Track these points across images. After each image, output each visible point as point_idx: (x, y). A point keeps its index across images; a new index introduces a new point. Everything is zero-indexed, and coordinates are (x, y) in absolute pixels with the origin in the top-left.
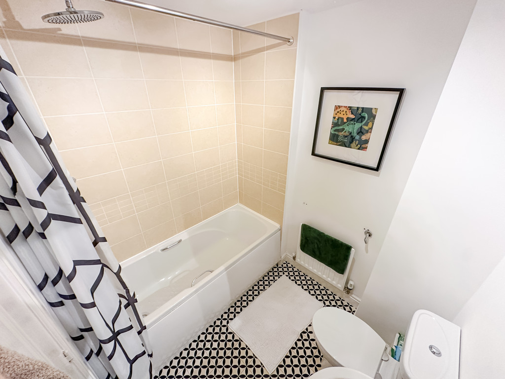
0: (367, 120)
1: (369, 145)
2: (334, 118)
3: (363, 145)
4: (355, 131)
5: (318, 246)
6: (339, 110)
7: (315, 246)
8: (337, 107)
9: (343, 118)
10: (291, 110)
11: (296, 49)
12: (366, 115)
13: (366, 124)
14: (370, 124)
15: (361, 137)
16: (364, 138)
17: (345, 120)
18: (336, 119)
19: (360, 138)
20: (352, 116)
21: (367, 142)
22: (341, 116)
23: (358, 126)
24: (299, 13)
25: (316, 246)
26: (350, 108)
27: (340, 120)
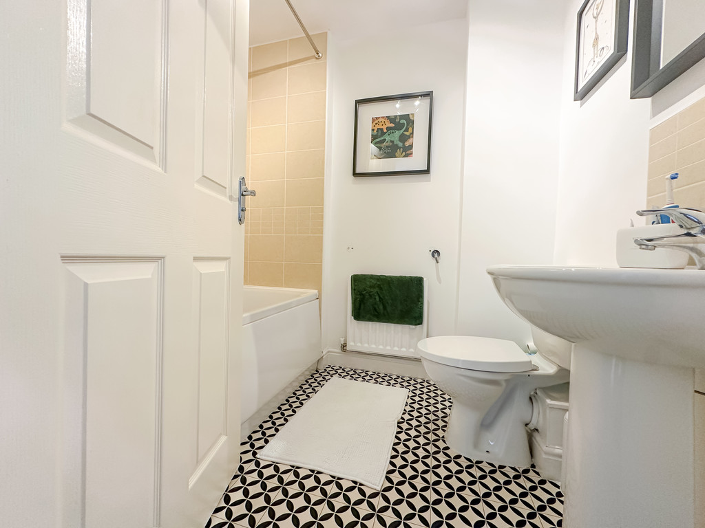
0: (407, 126)
1: (414, 150)
2: (373, 130)
3: (407, 151)
4: (397, 139)
5: (380, 298)
6: (377, 122)
7: (375, 299)
8: (373, 120)
9: (382, 129)
10: (325, 122)
11: (326, 63)
12: (405, 122)
13: (407, 130)
14: (410, 129)
15: (404, 143)
16: (407, 144)
17: (385, 130)
18: (375, 131)
19: (404, 145)
20: (392, 125)
21: (411, 147)
22: (380, 127)
23: (397, 134)
24: (326, 33)
25: (378, 299)
26: (388, 117)
27: (380, 131)
